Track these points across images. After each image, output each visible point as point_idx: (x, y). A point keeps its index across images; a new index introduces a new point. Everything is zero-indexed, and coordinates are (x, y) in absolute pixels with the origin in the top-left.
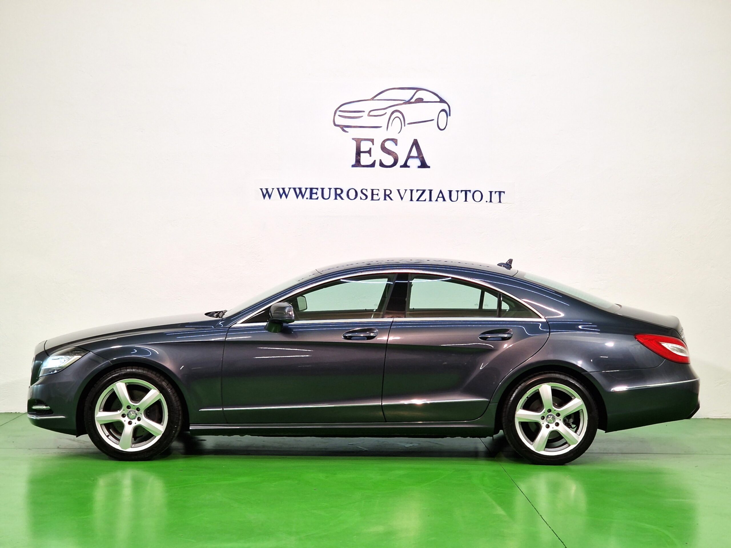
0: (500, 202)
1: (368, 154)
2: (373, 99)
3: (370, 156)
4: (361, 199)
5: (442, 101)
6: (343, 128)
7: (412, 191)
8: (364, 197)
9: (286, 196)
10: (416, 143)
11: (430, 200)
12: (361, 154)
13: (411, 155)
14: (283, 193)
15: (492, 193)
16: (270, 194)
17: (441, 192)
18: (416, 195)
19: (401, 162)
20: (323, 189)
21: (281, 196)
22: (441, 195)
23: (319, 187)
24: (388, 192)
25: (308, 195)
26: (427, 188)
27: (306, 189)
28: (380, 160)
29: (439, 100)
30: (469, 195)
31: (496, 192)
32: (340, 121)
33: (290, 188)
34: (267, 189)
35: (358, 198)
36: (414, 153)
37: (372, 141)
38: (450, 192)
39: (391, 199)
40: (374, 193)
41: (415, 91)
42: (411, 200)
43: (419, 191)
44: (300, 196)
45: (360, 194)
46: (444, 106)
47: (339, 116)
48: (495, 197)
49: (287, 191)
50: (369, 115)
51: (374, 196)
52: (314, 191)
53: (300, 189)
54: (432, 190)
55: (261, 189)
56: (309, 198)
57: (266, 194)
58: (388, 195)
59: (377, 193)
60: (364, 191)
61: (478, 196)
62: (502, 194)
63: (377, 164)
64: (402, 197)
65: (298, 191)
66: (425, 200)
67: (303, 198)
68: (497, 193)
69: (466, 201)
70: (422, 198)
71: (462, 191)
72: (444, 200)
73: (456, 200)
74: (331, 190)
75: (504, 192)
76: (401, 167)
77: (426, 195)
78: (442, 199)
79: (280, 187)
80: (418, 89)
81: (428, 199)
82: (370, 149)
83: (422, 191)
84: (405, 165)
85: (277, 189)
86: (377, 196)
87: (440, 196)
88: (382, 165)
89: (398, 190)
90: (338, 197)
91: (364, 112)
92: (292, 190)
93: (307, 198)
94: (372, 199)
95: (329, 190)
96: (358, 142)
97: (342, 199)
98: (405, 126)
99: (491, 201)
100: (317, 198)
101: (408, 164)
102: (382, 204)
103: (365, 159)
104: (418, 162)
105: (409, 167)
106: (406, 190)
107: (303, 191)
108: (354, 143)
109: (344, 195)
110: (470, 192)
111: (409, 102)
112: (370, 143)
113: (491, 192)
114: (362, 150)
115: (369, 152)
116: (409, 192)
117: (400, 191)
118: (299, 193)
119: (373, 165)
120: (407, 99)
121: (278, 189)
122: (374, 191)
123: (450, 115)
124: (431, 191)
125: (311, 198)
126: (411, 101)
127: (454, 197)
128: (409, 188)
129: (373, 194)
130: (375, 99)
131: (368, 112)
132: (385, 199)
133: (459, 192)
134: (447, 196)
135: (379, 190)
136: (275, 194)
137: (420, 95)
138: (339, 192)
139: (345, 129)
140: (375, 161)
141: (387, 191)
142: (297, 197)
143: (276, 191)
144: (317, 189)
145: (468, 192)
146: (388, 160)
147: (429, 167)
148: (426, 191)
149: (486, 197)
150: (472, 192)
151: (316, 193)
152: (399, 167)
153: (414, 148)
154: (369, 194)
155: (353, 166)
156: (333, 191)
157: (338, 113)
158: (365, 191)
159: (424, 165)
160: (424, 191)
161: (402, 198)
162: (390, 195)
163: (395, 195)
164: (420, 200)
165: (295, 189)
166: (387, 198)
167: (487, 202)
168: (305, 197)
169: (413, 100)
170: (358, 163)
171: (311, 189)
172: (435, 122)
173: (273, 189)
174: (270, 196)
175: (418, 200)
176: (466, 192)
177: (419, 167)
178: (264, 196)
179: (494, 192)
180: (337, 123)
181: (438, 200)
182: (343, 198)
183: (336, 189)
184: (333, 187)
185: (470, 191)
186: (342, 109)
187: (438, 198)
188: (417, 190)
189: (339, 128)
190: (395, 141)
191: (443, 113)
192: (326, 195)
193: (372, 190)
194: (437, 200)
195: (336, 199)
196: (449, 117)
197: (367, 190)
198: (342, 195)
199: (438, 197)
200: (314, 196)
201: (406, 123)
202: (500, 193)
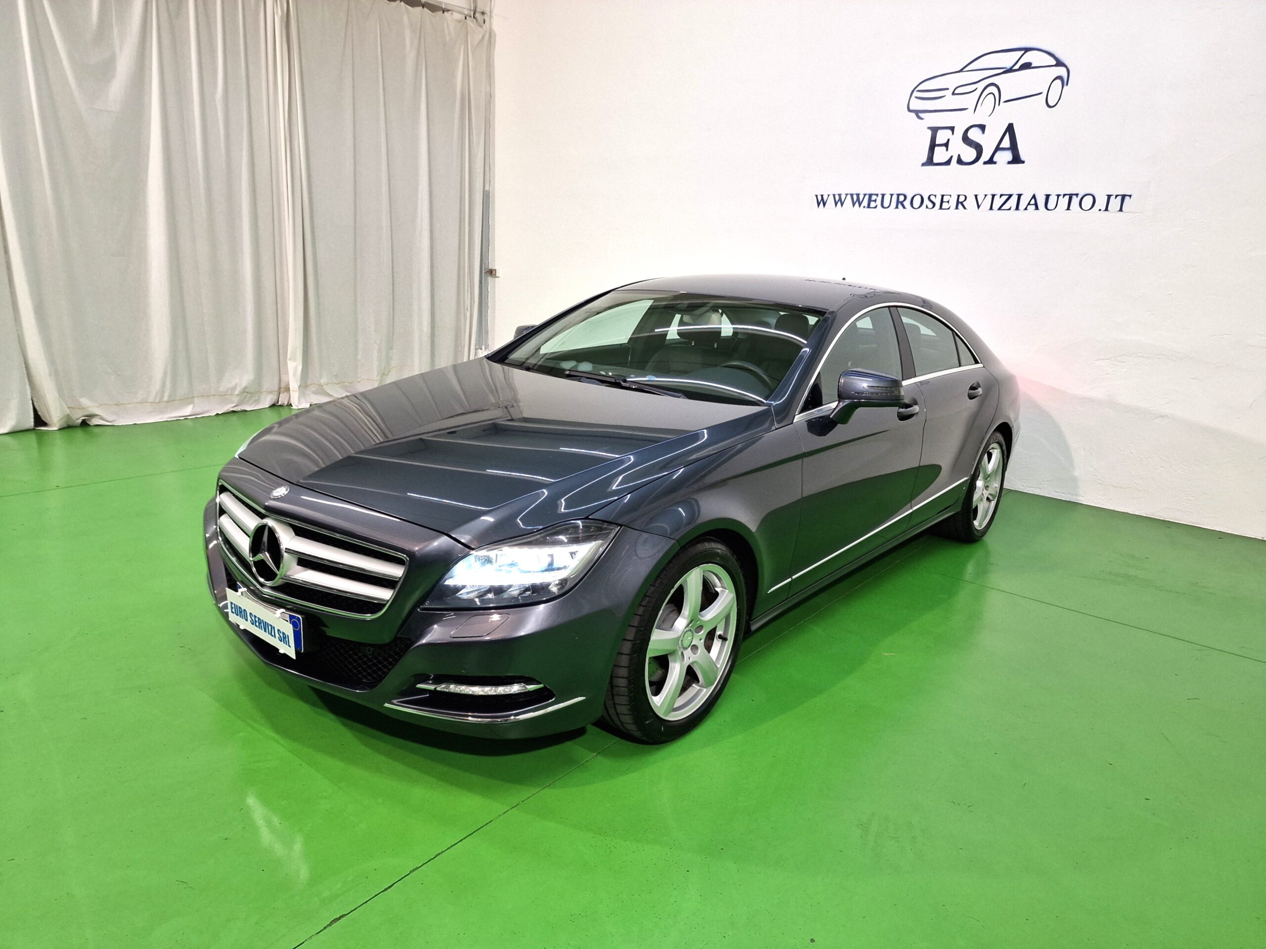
0: (1121, 210)
1: (944, 148)
2: (961, 71)
3: (947, 150)
4: (927, 207)
5: (1059, 63)
6: (917, 113)
7: (993, 196)
8: (930, 205)
9: (842, 205)
10: (1010, 129)
11: (1017, 208)
12: (936, 148)
13: (1001, 146)
14: (839, 201)
15: (1112, 197)
16: (825, 201)
17: (1034, 197)
18: (998, 202)
19: (986, 156)
20: (883, 195)
21: (836, 205)
22: (1033, 202)
23: (880, 192)
24: (962, 199)
25: (865, 203)
26: (1015, 192)
27: (865, 195)
28: (959, 155)
29: (1054, 62)
30: (1076, 201)
31: (1117, 196)
32: (916, 105)
33: (847, 195)
34: (822, 196)
35: (924, 206)
36: (1006, 143)
37: (952, 129)
38: (1048, 196)
39: (965, 208)
40: (944, 200)
41: (1023, 52)
42: (991, 208)
43: (1003, 197)
44: (857, 204)
45: (926, 201)
46: (1062, 71)
47: (916, 97)
48: (1115, 203)
49: (843, 197)
50: (953, 94)
51: (944, 204)
52: (874, 198)
53: (858, 195)
54: (1021, 195)
55: (817, 196)
56: (866, 206)
57: (821, 201)
58: (962, 203)
59: (947, 200)
60: (932, 198)
61: (1087, 202)
62: (1127, 198)
63: (954, 160)
64: (980, 204)
65: (855, 197)
66: (1010, 209)
67: (860, 206)
68: (1119, 198)
69: (1068, 209)
70: (1006, 207)
71: (1064, 195)
72: (1037, 208)
73: (1054, 208)
74: (893, 196)
75: (1130, 196)
76: (985, 163)
77: (1013, 202)
78: (1034, 207)
79: (837, 193)
80: (1027, 50)
81: (1014, 207)
82: (949, 140)
83: (1007, 197)
84: (991, 161)
85: (832, 196)
86: (947, 203)
87: (1031, 203)
88: (960, 161)
89: (976, 196)
90: (900, 206)
91: (948, 89)
92: (849, 197)
93: (864, 207)
94: (941, 208)
95: (890, 196)
96: (934, 130)
97: (904, 207)
98: (999, 105)
99: (1106, 209)
100: (876, 207)
101: (995, 159)
102: (952, 215)
103: (940, 155)
104: (1009, 156)
105: (995, 163)
106: (986, 195)
107: (861, 197)
108: (929, 133)
109: (907, 203)
110: (1077, 197)
111: (1010, 70)
112: (950, 132)
113: (1109, 196)
114: (937, 143)
115: (946, 145)
116: (989, 198)
117: (978, 197)
118: (857, 200)
119: (948, 163)
120: (1009, 66)
121: (834, 195)
122: (945, 197)
123: (1067, 84)
124: (1019, 196)
125: (869, 206)
126: (1014, 68)
127: (1051, 205)
128: (990, 193)
129: (942, 202)
130: (964, 70)
131: (953, 90)
132: (957, 208)
133: (1061, 197)
134: (1041, 204)
135: (950, 196)
136: (831, 202)
137: (1028, 58)
138: (901, 198)
139: (921, 115)
140: (952, 157)
141: (960, 197)
142: (854, 204)
143: (831, 197)
144: (877, 195)
145: (1074, 197)
146: (969, 154)
147: (1023, 162)
148: (1013, 196)
149: (1101, 203)
150: (1080, 197)
151: (875, 201)
152: (982, 163)
153: (1007, 136)
154: (937, 201)
155: (923, 165)
156: (895, 198)
157: (916, 94)
158: (934, 197)
159: (1016, 159)
160: (1010, 196)
161: (979, 207)
162: (964, 203)
163: (970, 203)
164: (1002, 208)
165: (852, 195)
166: (960, 206)
167: (1100, 210)
168: (863, 205)
169: (1017, 67)
170: (930, 162)
171: (870, 195)
172: (1044, 96)
173: (829, 195)
174: (824, 204)
175: (1000, 209)
176: (1071, 196)
177: (1009, 163)
178: (819, 204)
179: (1114, 197)
180: (911, 108)
181: (1028, 208)
182: (906, 207)
183: (898, 195)
184: (896, 192)
185: (1077, 195)
186: (922, 87)
187: (1029, 206)
188: (1001, 195)
189: (913, 115)
190: (982, 128)
191: (1058, 82)
192: (886, 204)
193: (943, 196)
194: (1026, 209)
195: (897, 207)
196: (1065, 87)
197: (935, 196)
198: (905, 203)
199: (1029, 204)
200: (873, 204)
201: (1002, 101)
202: (1123, 197)
